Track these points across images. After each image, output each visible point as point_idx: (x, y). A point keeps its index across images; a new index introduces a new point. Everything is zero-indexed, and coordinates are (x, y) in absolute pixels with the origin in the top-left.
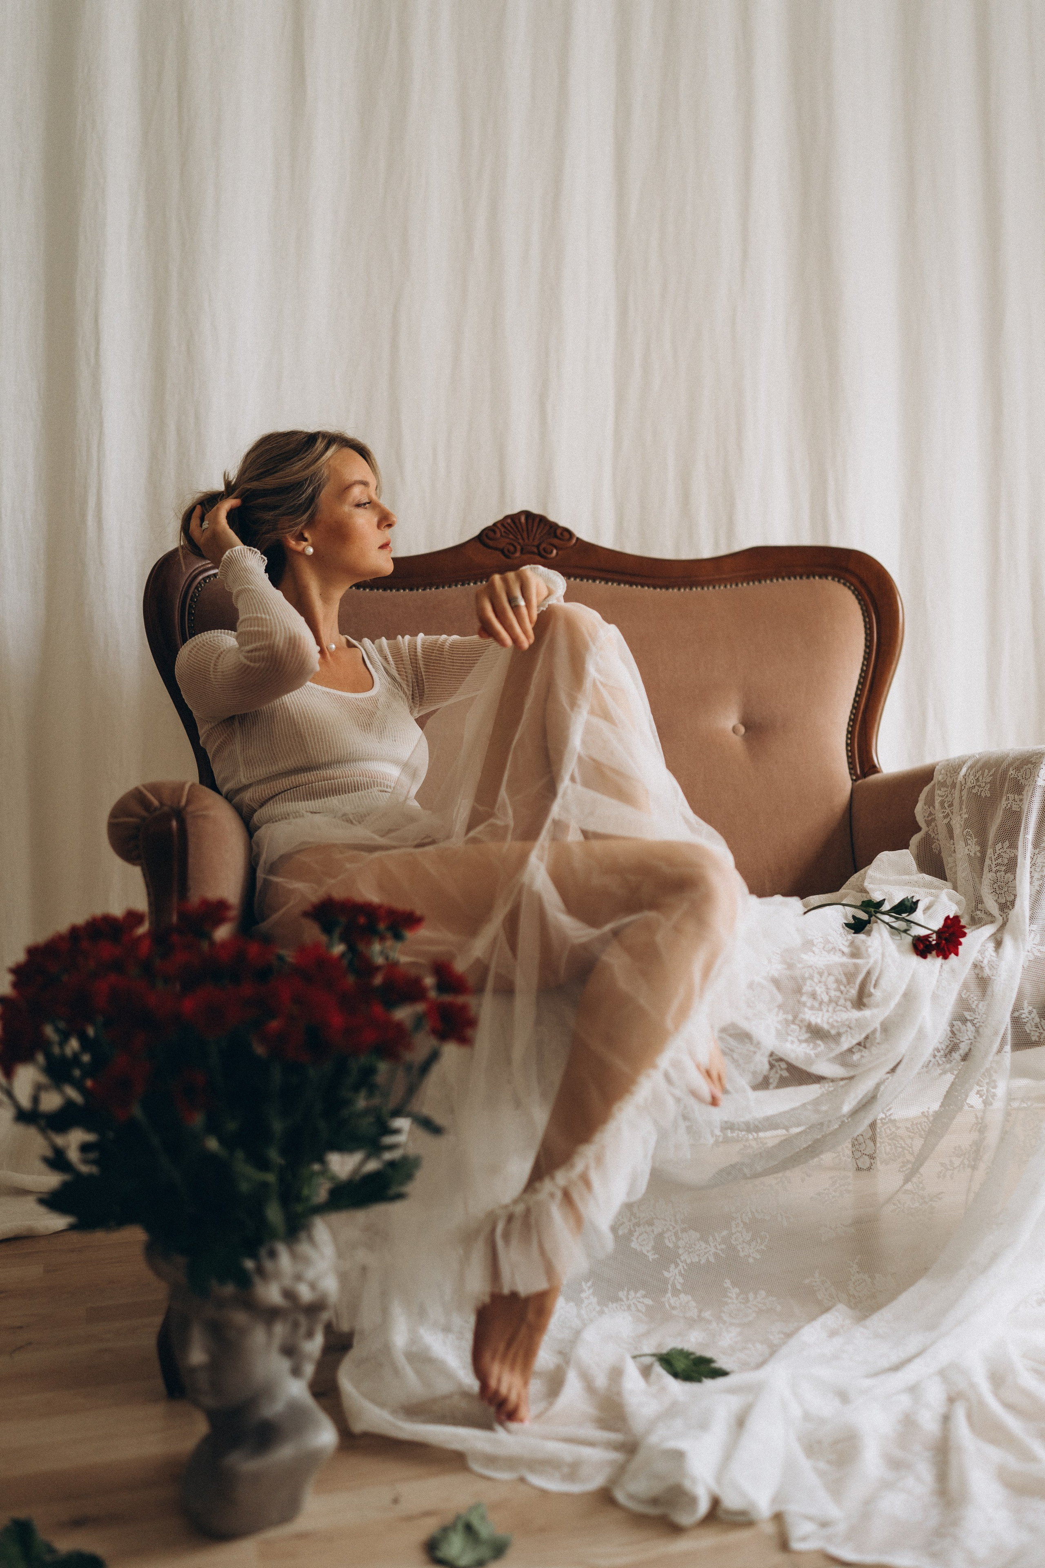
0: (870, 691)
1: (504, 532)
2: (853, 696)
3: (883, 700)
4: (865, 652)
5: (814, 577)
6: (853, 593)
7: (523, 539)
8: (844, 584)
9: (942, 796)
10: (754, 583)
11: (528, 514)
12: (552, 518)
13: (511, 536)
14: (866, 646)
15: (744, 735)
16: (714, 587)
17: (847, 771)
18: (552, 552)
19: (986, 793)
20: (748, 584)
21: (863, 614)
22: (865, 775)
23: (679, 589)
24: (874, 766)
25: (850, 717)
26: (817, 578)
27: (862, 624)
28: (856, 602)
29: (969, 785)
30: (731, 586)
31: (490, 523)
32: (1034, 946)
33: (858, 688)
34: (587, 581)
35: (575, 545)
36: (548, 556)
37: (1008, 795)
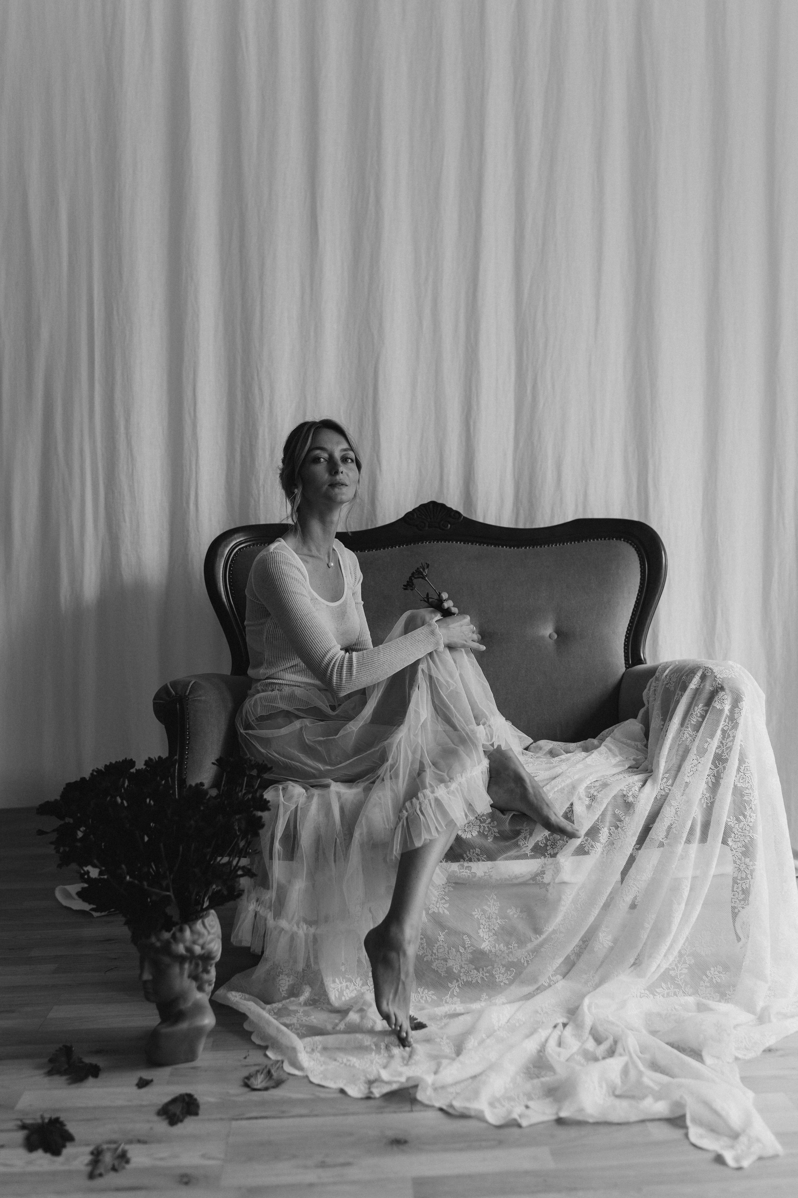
0: (641, 612)
1: (419, 515)
2: (631, 615)
3: (649, 618)
4: (640, 587)
5: (613, 539)
6: (635, 550)
7: (431, 519)
8: (631, 544)
9: (655, 687)
10: (575, 543)
11: (433, 503)
12: (449, 505)
13: (424, 517)
14: (641, 583)
15: (555, 640)
16: (548, 546)
17: (623, 662)
18: (448, 526)
19: (672, 689)
20: (571, 543)
21: (640, 563)
22: (634, 664)
23: (526, 548)
24: (641, 660)
25: (628, 628)
26: (614, 539)
27: (640, 569)
28: (637, 556)
29: (666, 682)
30: (559, 545)
31: (410, 509)
32: (667, 786)
33: (634, 610)
34: (468, 544)
35: (462, 521)
36: (444, 528)
37: (679, 692)
